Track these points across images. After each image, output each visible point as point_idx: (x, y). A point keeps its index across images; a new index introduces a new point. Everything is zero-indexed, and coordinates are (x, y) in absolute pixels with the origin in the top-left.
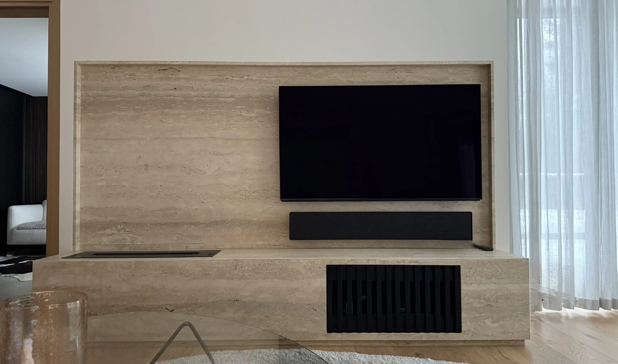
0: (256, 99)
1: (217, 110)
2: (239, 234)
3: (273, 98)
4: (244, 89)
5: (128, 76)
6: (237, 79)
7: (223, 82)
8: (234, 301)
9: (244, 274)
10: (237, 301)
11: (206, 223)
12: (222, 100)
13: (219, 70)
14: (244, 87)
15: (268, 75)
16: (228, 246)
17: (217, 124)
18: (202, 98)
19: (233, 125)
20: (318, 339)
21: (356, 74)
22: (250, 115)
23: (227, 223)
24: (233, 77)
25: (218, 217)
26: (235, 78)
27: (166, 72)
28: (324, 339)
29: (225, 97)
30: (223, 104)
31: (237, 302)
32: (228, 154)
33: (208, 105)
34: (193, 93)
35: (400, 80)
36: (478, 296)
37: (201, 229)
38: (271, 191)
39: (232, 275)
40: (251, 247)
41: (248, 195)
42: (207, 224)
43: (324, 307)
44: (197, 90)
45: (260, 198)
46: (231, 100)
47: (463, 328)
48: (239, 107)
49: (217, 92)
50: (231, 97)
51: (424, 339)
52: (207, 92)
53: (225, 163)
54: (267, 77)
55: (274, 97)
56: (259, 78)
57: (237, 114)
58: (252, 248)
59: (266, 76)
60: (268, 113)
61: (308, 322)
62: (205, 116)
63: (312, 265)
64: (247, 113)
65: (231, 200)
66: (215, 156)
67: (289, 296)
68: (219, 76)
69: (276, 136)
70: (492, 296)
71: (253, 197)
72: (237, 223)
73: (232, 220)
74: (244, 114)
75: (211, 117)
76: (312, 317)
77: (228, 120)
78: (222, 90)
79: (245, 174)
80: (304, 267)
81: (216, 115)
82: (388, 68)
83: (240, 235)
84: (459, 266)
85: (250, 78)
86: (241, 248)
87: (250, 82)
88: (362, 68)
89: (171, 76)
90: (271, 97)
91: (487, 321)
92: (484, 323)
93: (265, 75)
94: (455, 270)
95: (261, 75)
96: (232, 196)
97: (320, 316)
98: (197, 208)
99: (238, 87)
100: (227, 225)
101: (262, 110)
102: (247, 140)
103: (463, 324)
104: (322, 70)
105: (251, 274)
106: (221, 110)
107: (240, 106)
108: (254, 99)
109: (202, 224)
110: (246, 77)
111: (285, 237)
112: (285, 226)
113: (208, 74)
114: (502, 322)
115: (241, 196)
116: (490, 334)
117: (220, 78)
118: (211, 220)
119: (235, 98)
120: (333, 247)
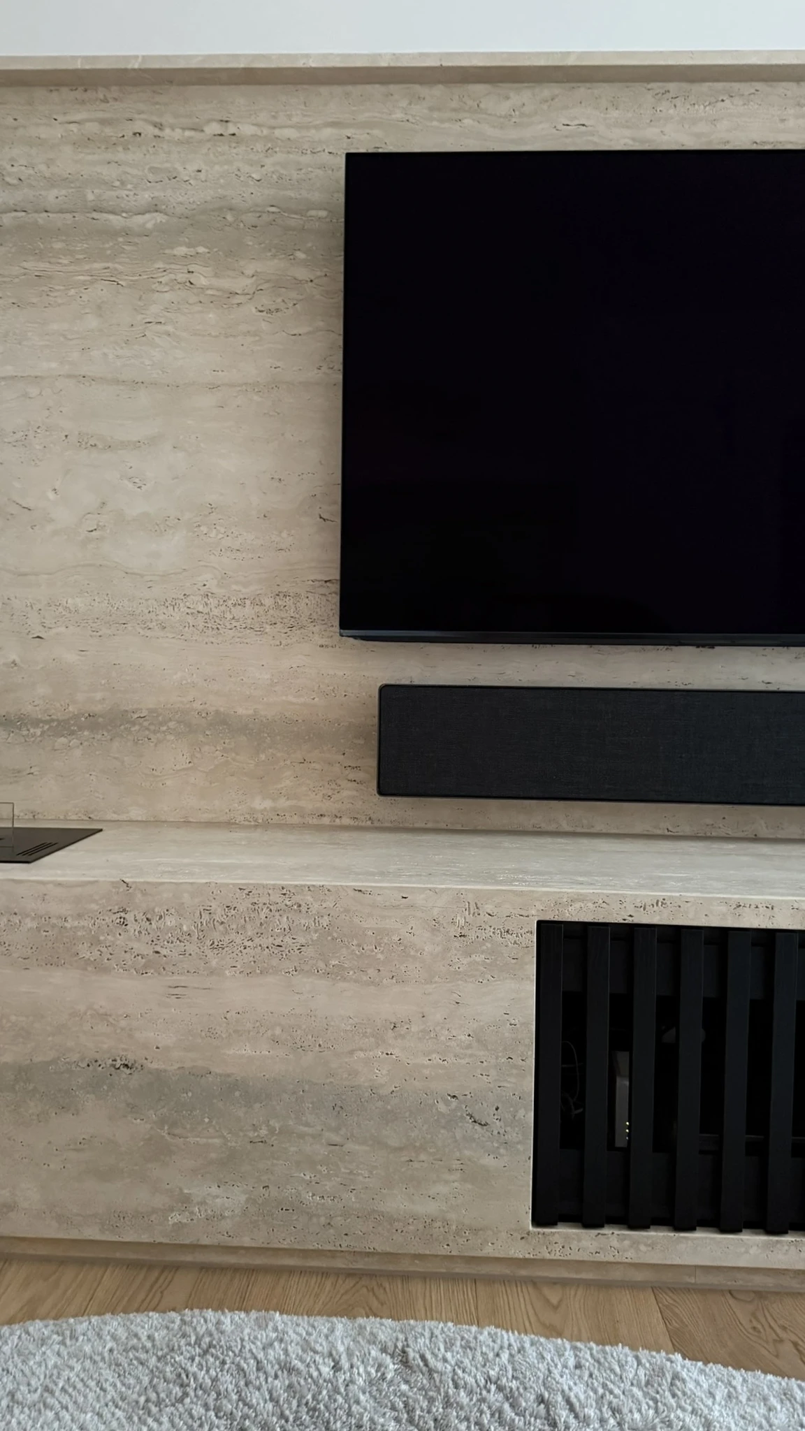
0: (250, 218)
1: (96, 265)
2: (178, 767)
3: (323, 214)
4: (202, 176)
6: (178, 134)
7: (120, 149)
8: (114, 1066)
9: (158, 948)
10: (126, 1066)
11: (53, 720)
12: (116, 221)
13: (105, 101)
14: (203, 167)
15: (305, 116)
16: (135, 813)
17: (93, 322)
18: (36, 215)
19: (159, 326)
20: (489, 1251)
21: (671, 111)
22: (226, 283)
23: (134, 724)
24: (160, 126)
25: (99, 696)
26: (167, 131)
28: (519, 1251)
29: (126, 212)
30: (121, 239)
31: (128, 1071)
32: (137, 445)
33: (58, 246)
34: (3, 197)
37: (33, 742)
38: (307, 600)
39: (104, 950)
40: (224, 818)
41: (216, 612)
42: (55, 724)
43: (521, 1113)
44: (15, 182)
45: (264, 625)
46: (150, 221)
48: (181, 250)
49: (95, 191)
50: (154, 208)
52: (55, 192)
53: (126, 482)
54: (297, 127)
55: (325, 209)
56: (266, 132)
57: (172, 280)
58: (229, 825)
59: (295, 120)
60: (302, 273)
61: (447, 1176)
62: (45, 288)
63: (470, 918)
64: (216, 275)
65: (148, 633)
66: (85, 451)
67: (361, 1054)
68: (103, 122)
69: (331, 371)
71: (238, 621)
72: (172, 724)
73: (151, 711)
74: (203, 281)
75: (72, 292)
76: (467, 1153)
77: (141, 303)
78: (117, 184)
79: (204, 529)
80: (435, 926)
81: (92, 283)
83: (184, 769)
85: (232, 129)
86: (187, 823)
87: (230, 147)
88: (694, 87)
90: (313, 209)
93: (289, 117)
95: (274, 117)
96: (153, 615)
97: (502, 1151)
98: (18, 661)
99: (180, 169)
100: (133, 729)
101: (276, 261)
102: (213, 387)
104: (526, 96)
105: (192, 948)
106: (109, 265)
107: (189, 246)
108: (244, 217)
109: (36, 723)
110: (215, 128)
111: (361, 783)
112: (362, 742)
113: (60, 118)
115: (190, 619)
117: (108, 131)
118: (71, 709)
119: (166, 214)
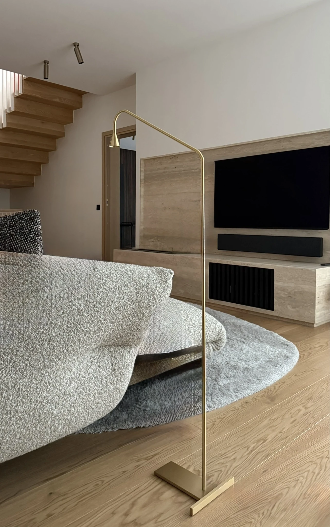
1: (192, 177)
5: (159, 163)
7: (194, 161)
18: (186, 171)
27: (173, 159)
30: (194, 173)
32: (195, 201)
33: (188, 175)
34: (182, 169)
35: (283, 147)
36: (283, 290)
43: (208, 285)
44: (184, 167)
47: (275, 308)
49: (192, 167)
51: (253, 311)
52: (188, 168)
62: (187, 181)
70: (292, 291)
75: (189, 181)
77: (196, 182)
78: (194, 166)
81: (191, 179)
82: (276, 141)
84: (273, 270)
88: (261, 143)
89: (174, 161)
91: (288, 306)
92: (287, 307)
94: (271, 272)
103: (275, 306)
104: (240, 148)
111: (217, 248)
112: (217, 242)
113: (188, 158)
114: (298, 309)
116: (290, 315)
120: (243, 256)
